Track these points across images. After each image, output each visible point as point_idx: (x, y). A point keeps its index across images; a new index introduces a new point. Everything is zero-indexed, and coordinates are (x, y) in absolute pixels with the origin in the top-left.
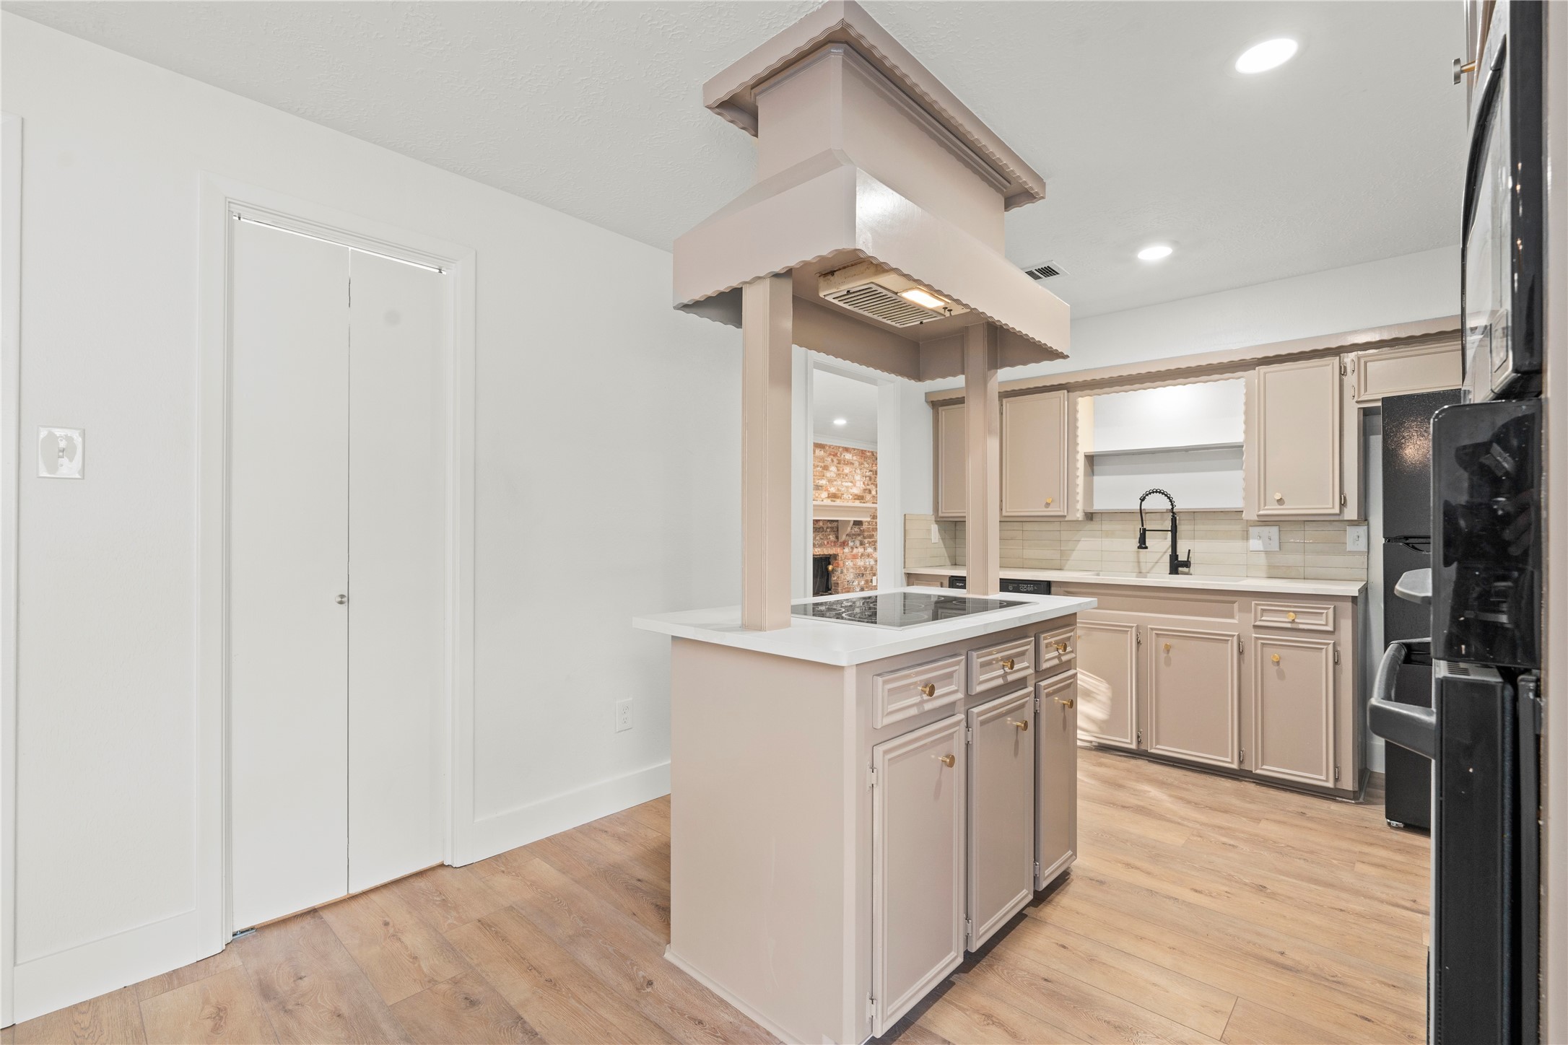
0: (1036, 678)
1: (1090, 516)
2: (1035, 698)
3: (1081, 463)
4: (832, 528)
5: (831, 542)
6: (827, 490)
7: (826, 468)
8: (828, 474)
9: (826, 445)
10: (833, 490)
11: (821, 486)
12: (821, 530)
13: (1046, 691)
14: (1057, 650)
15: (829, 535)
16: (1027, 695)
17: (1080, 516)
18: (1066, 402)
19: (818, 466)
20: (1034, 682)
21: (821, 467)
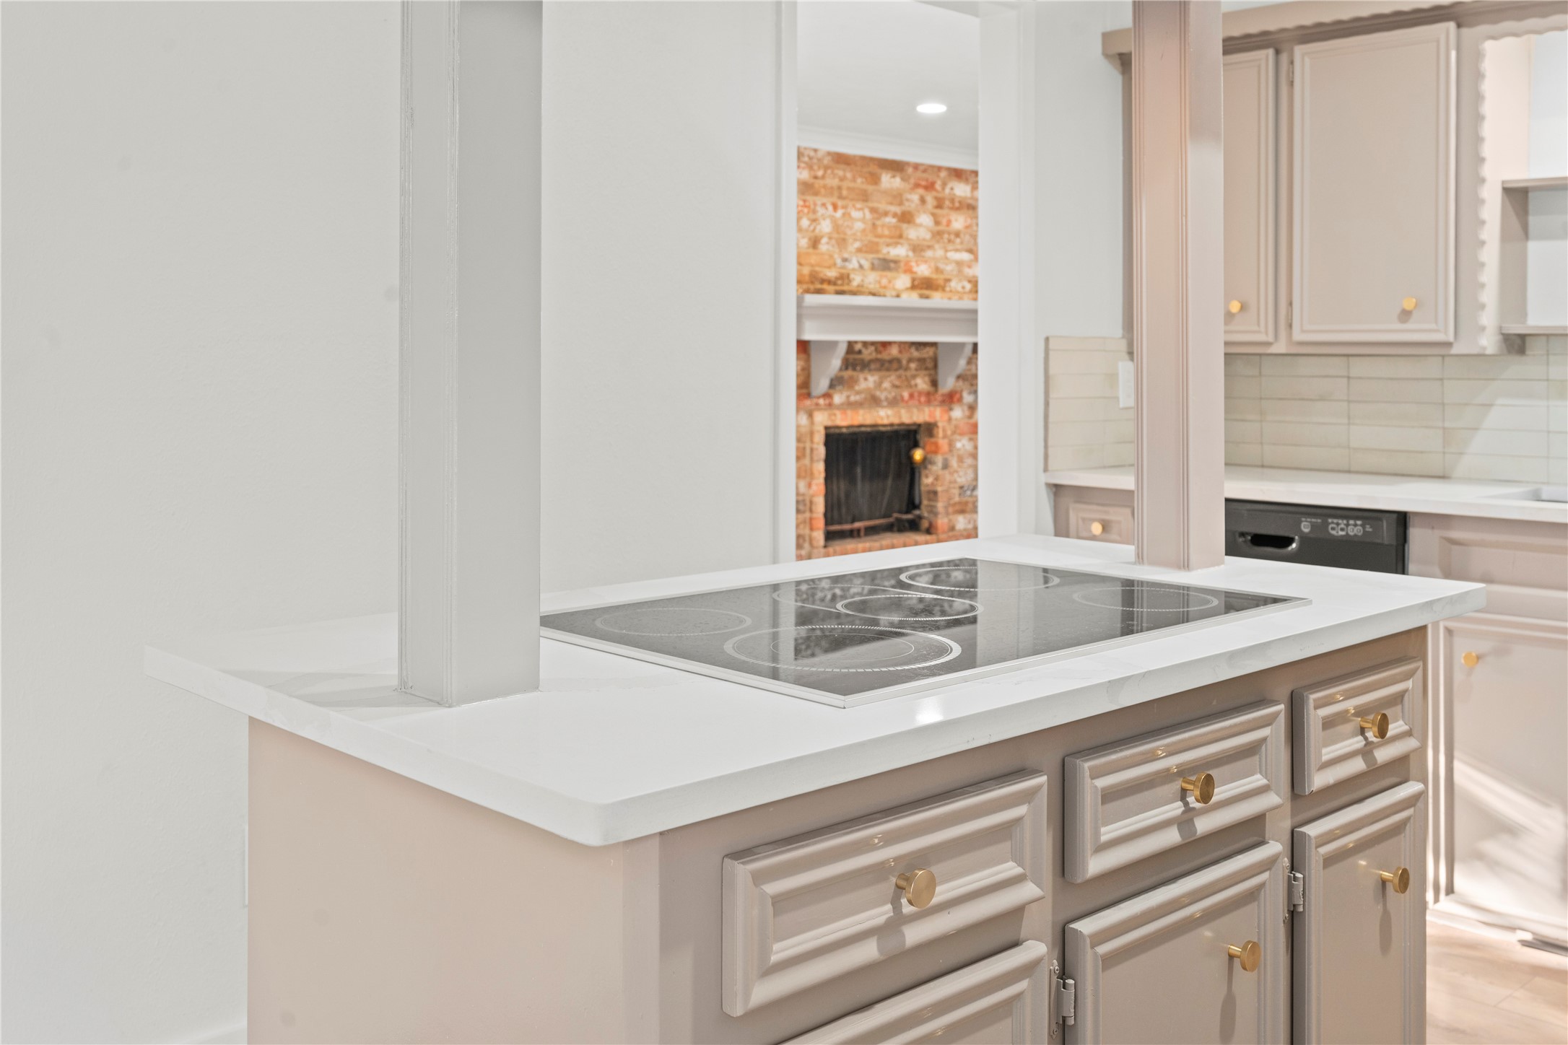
0: (1293, 815)
1: (1517, 344)
2: (1292, 868)
3: (1492, 207)
4: (921, 361)
5: (920, 393)
6: (909, 270)
7: (906, 218)
8: (912, 233)
9: (908, 164)
10: (923, 270)
11: (896, 262)
12: (895, 365)
13: (1324, 850)
14: (1362, 731)
15: (914, 377)
16: (1268, 864)
17: (1488, 343)
18: (1453, 54)
19: (886, 214)
20: (1287, 824)
21: (895, 215)
